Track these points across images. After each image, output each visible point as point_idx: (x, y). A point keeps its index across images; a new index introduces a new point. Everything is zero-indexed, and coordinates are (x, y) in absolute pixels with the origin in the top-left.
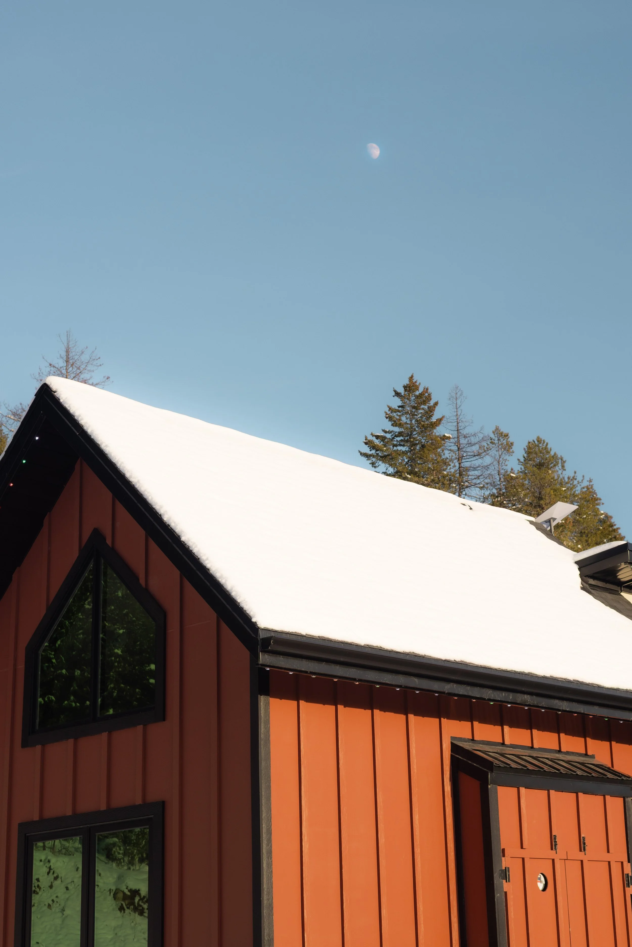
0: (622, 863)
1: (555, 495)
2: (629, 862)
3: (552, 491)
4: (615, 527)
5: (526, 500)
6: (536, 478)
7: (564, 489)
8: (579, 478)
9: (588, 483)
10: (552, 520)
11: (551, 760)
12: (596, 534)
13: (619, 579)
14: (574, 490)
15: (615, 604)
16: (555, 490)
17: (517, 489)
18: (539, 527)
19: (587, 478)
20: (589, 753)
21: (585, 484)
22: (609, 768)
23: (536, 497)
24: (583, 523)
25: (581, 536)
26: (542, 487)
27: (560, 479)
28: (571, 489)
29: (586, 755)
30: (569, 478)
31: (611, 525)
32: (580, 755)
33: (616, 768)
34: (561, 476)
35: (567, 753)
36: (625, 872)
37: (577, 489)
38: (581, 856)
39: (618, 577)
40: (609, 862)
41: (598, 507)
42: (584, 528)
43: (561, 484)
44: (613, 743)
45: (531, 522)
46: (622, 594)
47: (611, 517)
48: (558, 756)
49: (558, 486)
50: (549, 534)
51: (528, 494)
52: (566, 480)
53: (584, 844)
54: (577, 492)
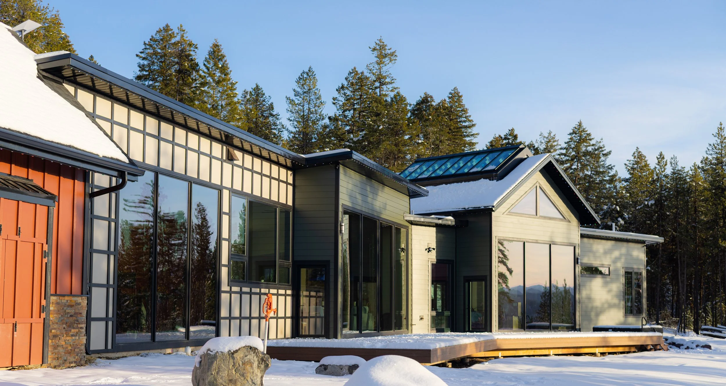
0: (43, 244)
1: (33, 16)
2: (47, 244)
3: (31, 14)
4: (70, 44)
5: (14, 16)
6: (22, 3)
7: (39, 14)
8: (51, 9)
9: (56, 13)
10: (23, 31)
11: (4, 180)
12: (57, 45)
13: (63, 75)
14: (46, 15)
15: (58, 90)
16: (34, 13)
17: (8, 9)
18: (14, 34)
19: (55, 9)
20: (30, 178)
21: (54, 13)
22: (41, 188)
23: (20, 16)
24: (50, 38)
25: (48, 46)
26: (25, 10)
27: (37, 7)
28: (45, 14)
29: (28, 179)
30: (43, 7)
31: (68, 42)
32: (23, 178)
33: (46, 189)
34: (38, 5)
35: (15, 176)
36: (44, 250)
37: (48, 15)
38: (16, 238)
39: (63, 74)
40: (34, 243)
41: (61, 29)
42: (50, 41)
43: (38, 10)
44: (46, 174)
45: (9, 30)
46: (63, 84)
47: (69, 37)
48: (9, 177)
49: (36, 11)
50: (20, 39)
51: (15, 13)
52: (42, 8)
53: (20, 231)
54: (48, 17)
